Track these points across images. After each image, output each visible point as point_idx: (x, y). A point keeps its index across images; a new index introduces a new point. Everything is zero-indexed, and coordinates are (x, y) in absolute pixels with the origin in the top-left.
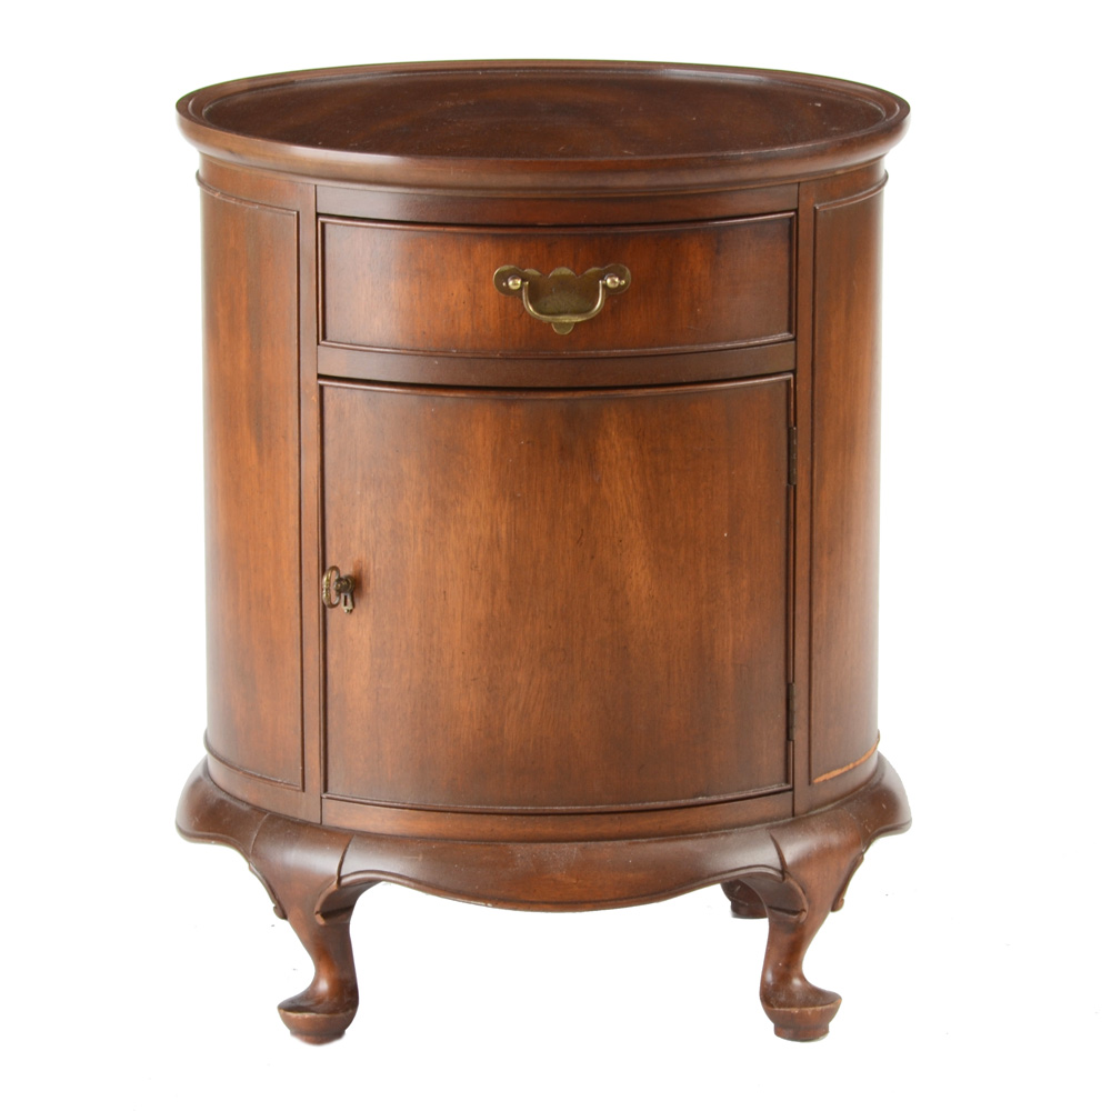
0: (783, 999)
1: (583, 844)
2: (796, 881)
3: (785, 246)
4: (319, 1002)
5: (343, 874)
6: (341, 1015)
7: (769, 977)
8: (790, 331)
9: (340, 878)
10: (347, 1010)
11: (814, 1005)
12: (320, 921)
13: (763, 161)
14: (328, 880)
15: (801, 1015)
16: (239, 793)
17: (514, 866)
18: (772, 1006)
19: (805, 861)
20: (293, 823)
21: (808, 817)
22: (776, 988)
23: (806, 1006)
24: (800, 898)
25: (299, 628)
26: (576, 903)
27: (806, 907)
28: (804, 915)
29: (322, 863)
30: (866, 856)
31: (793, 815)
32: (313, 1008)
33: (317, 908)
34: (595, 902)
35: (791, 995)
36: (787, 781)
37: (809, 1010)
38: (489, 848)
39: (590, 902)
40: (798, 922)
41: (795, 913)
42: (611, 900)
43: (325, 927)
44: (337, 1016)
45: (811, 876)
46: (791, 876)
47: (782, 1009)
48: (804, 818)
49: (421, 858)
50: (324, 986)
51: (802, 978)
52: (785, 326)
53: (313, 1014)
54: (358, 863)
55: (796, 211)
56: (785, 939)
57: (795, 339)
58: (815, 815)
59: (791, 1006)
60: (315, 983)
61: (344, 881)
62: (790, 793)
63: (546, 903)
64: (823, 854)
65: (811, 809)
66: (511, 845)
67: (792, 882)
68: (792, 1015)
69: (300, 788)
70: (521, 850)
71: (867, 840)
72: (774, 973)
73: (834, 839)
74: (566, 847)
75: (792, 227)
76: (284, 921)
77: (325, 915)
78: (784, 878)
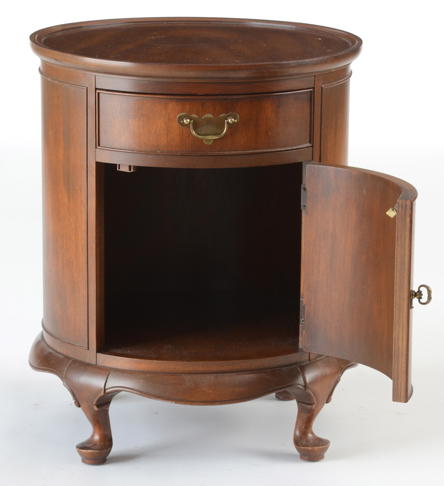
0: (304, 443)
1: (215, 375)
2: (311, 390)
3: (308, 104)
4: (95, 445)
5: (106, 388)
6: (105, 451)
7: (298, 433)
8: (310, 143)
9: (105, 390)
10: (108, 448)
11: (318, 446)
12: (96, 409)
13: (299, 65)
14: (100, 390)
15: (312, 450)
16: (58, 349)
17: (185, 385)
18: (299, 446)
19: (315, 381)
20: (83, 364)
21: (316, 361)
22: (301, 438)
23: (315, 446)
24: (313, 398)
25: (86, 276)
26: (213, 402)
27: (315, 402)
28: (314, 405)
29: (97, 382)
30: (341, 378)
31: (309, 361)
32: (92, 448)
33: (95, 403)
34: (222, 401)
35: (307, 441)
37: (316, 448)
38: (173, 377)
39: (219, 401)
40: (311, 408)
41: (310, 404)
42: (228, 400)
43: (98, 411)
44: (103, 451)
45: (317, 388)
46: (309, 389)
47: (304, 448)
48: (314, 362)
49: (142, 381)
50: (97, 437)
51: (312, 433)
52: (308, 140)
53: (92, 451)
54: (113, 383)
55: (314, 88)
56: (305, 416)
57: (312, 146)
58: (318, 360)
59: (308, 446)
60: (93, 436)
61: (107, 391)
63: (199, 402)
64: (323, 377)
65: (317, 358)
66: (183, 375)
67: (309, 391)
68: (309, 451)
69: (87, 348)
70: (187, 378)
71: (342, 371)
72: (300, 431)
73: (328, 371)
74: (208, 377)
75: (311, 96)
76: (80, 408)
77: (98, 406)
78: (305, 389)
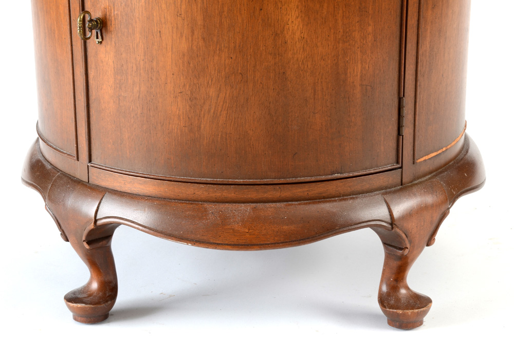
0: (392, 302)
1: (254, 205)
2: (401, 230)
4: (90, 295)
5: (98, 218)
6: (103, 305)
7: (384, 289)
9: (96, 221)
10: (107, 301)
11: (413, 308)
12: (87, 247)
14: (88, 222)
15: (404, 315)
17: (207, 219)
18: (385, 307)
19: (408, 215)
20: (72, 180)
21: (412, 186)
22: (388, 294)
23: (408, 309)
24: (404, 240)
25: (70, 52)
26: (248, 245)
27: (408, 246)
28: (406, 252)
29: (88, 208)
30: (451, 210)
31: (402, 185)
32: (85, 300)
33: (84, 238)
34: (261, 245)
35: (398, 300)
36: (398, 163)
37: (409, 312)
38: (191, 206)
39: (258, 245)
40: (403, 255)
41: (401, 249)
42: (272, 244)
43: (90, 250)
44: (99, 306)
45: (411, 226)
46: (398, 227)
47: (391, 310)
48: (409, 187)
49: (146, 209)
50: (95, 286)
51: (407, 288)
53: (83, 305)
54: (110, 210)
56: (395, 264)
58: (416, 184)
59: (398, 308)
60: (90, 283)
61: (99, 223)
62: (400, 170)
63: (228, 245)
64: (421, 210)
65: (415, 180)
66: (206, 205)
67: (398, 230)
68: (398, 315)
69: (76, 158)
70: (211, 207)
71: (453, 199)
72: (388, 285)
73: (429, 199)
74: (242, 207)
76: (68, 243)
77: (89, 243)
78: (392, 228)
